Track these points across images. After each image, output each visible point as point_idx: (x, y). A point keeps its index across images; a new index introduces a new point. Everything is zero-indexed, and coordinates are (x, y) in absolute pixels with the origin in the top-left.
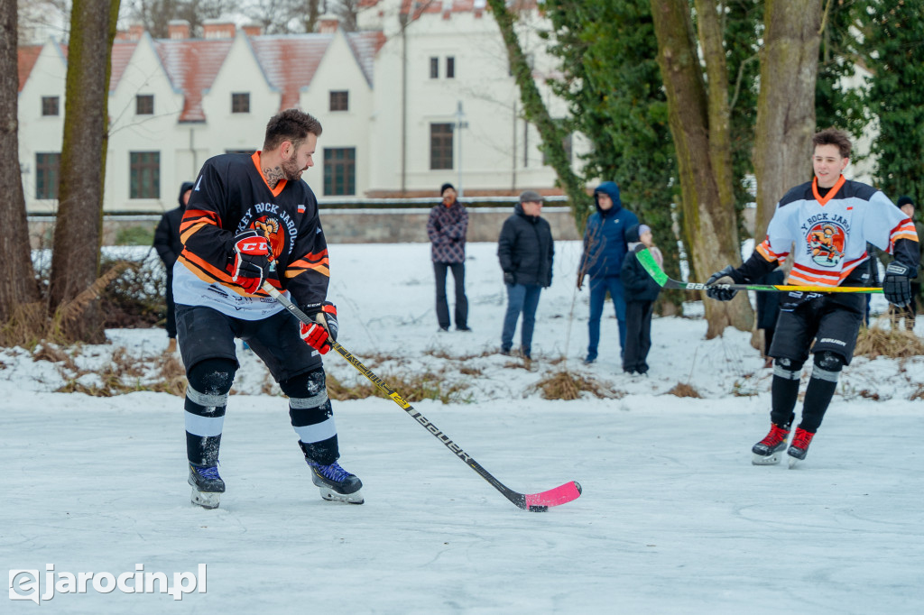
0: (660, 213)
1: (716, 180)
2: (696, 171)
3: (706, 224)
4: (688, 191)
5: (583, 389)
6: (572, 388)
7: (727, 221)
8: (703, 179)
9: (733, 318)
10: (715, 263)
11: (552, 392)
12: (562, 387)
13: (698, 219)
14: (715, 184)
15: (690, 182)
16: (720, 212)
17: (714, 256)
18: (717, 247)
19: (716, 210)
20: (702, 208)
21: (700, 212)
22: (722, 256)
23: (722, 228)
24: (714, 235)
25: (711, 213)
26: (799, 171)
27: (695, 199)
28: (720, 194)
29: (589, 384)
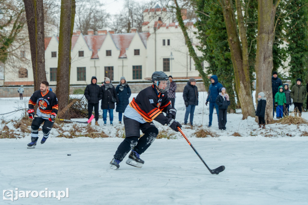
0: (229, 84)
1: (245, 74)
2: (239, 72)
3: (242, 87)
4: (237, 77)
5: (208, 134)
6: (204, 134)
7: (248, 86)
8: (241, 74)
9: (250, 114)
10: (245, 98)
11: (199, 135)
12: (202, 134)
13: (240, 85)
14: (244, 75)
15: (237, 75)
16: (246, 83)
17: (244, 96)
18: (245, 93)
19: (245, 83)
20: (241, 82)
21: (240, 84)
22: (247, 96)
23: (247, 88)
24: (244, 90)
25: (243, 84)
26: (268, 72)
27: (239, 80)
28: (246, 78)
29: (209, 133)
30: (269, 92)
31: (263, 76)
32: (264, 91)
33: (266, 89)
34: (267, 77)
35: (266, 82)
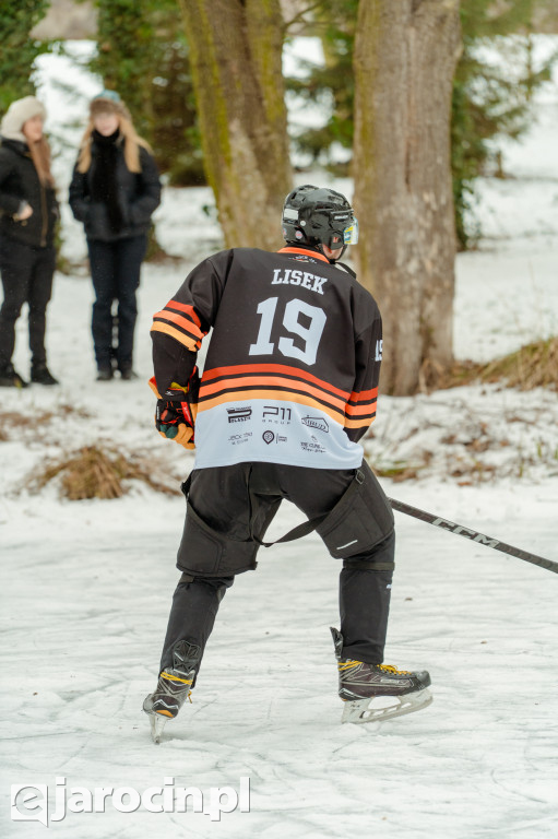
1: (259, 77)
2: (223, 62)
3: (241, 155)
4: (208, 97)
5: (129, 476)
6: (110, 476)
8: (236, 77)
10: (259, 222)
11: (79, 484)
12: (93, 476)
13: (228, 146)
14: (256, 84)
15: (212, 82)
16: (267, 134)
17: (257, 210)
18: (262, 195)
19: (259, 131)
20: (235, 126)
21: (231, 134)
22: (271, 210)
23: (271, 163)
24: (257, 173)
25: (251, 136)
26: (436, 76)
27: (222, 112)
28: (265, 103)
29: (136, 466)
30: (437, 200)
31: (402, 100)
32: (409, 190)
33: (417, 179)
34: (430, 110)
35: (419, 138)
